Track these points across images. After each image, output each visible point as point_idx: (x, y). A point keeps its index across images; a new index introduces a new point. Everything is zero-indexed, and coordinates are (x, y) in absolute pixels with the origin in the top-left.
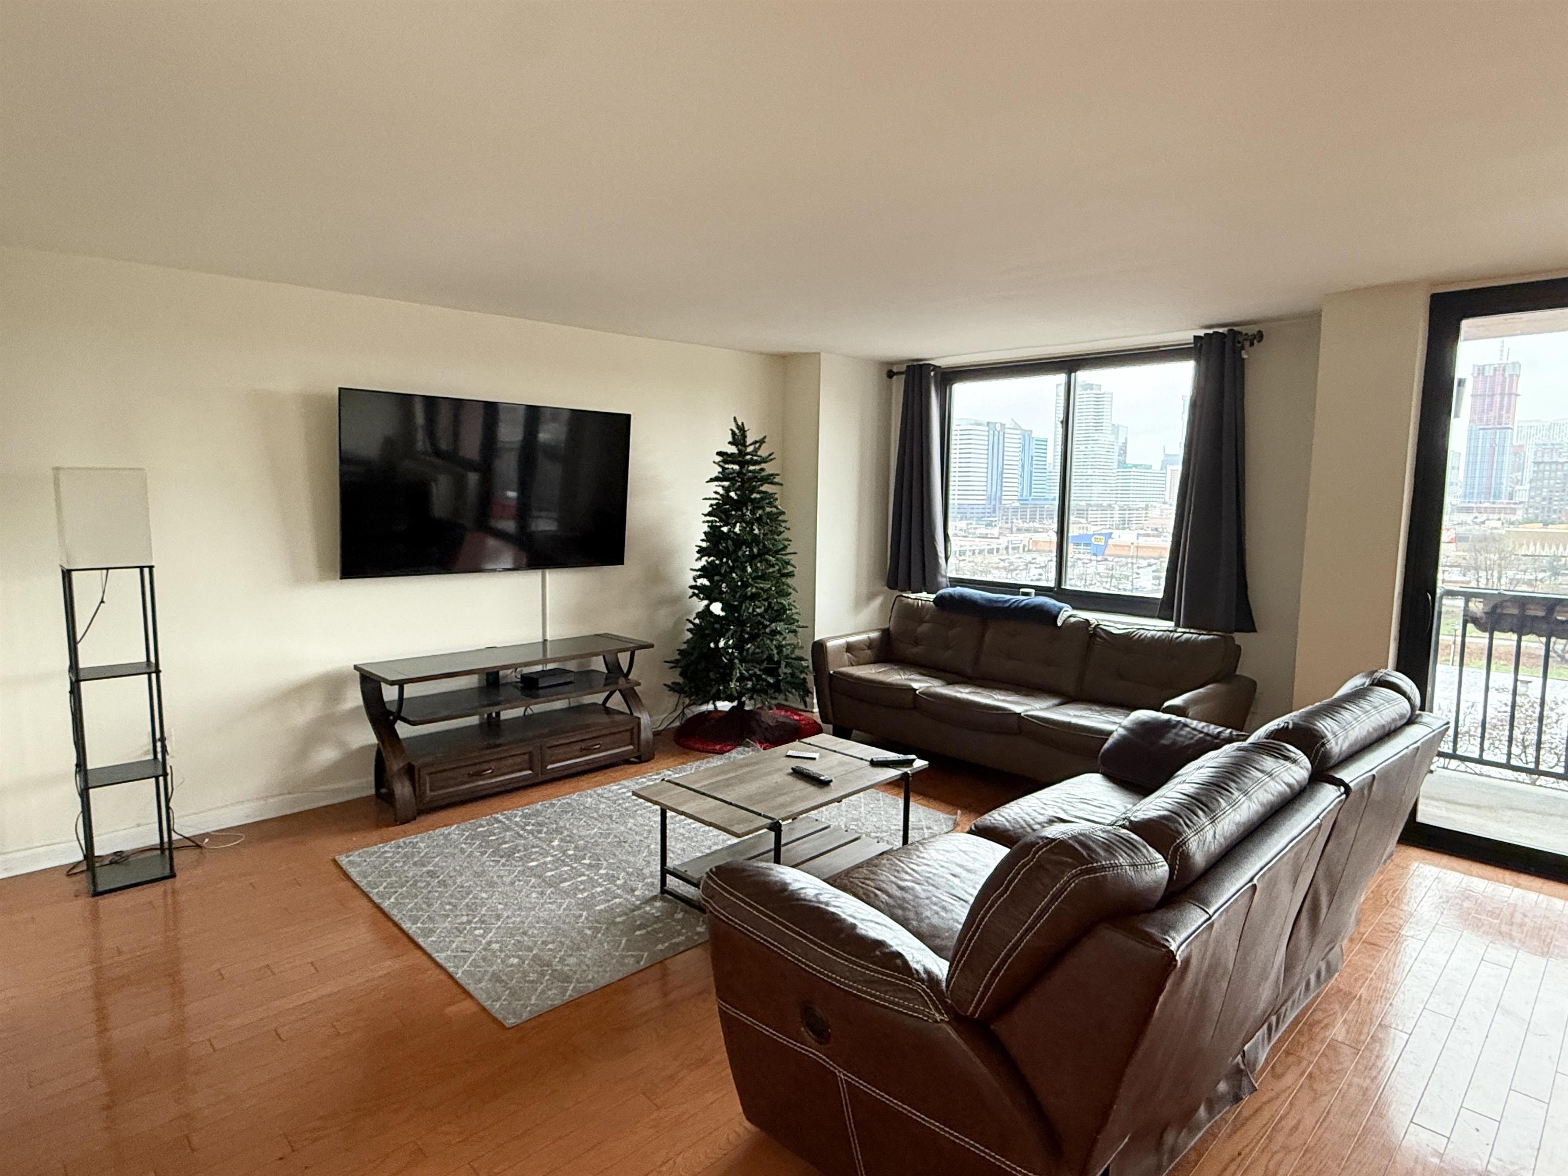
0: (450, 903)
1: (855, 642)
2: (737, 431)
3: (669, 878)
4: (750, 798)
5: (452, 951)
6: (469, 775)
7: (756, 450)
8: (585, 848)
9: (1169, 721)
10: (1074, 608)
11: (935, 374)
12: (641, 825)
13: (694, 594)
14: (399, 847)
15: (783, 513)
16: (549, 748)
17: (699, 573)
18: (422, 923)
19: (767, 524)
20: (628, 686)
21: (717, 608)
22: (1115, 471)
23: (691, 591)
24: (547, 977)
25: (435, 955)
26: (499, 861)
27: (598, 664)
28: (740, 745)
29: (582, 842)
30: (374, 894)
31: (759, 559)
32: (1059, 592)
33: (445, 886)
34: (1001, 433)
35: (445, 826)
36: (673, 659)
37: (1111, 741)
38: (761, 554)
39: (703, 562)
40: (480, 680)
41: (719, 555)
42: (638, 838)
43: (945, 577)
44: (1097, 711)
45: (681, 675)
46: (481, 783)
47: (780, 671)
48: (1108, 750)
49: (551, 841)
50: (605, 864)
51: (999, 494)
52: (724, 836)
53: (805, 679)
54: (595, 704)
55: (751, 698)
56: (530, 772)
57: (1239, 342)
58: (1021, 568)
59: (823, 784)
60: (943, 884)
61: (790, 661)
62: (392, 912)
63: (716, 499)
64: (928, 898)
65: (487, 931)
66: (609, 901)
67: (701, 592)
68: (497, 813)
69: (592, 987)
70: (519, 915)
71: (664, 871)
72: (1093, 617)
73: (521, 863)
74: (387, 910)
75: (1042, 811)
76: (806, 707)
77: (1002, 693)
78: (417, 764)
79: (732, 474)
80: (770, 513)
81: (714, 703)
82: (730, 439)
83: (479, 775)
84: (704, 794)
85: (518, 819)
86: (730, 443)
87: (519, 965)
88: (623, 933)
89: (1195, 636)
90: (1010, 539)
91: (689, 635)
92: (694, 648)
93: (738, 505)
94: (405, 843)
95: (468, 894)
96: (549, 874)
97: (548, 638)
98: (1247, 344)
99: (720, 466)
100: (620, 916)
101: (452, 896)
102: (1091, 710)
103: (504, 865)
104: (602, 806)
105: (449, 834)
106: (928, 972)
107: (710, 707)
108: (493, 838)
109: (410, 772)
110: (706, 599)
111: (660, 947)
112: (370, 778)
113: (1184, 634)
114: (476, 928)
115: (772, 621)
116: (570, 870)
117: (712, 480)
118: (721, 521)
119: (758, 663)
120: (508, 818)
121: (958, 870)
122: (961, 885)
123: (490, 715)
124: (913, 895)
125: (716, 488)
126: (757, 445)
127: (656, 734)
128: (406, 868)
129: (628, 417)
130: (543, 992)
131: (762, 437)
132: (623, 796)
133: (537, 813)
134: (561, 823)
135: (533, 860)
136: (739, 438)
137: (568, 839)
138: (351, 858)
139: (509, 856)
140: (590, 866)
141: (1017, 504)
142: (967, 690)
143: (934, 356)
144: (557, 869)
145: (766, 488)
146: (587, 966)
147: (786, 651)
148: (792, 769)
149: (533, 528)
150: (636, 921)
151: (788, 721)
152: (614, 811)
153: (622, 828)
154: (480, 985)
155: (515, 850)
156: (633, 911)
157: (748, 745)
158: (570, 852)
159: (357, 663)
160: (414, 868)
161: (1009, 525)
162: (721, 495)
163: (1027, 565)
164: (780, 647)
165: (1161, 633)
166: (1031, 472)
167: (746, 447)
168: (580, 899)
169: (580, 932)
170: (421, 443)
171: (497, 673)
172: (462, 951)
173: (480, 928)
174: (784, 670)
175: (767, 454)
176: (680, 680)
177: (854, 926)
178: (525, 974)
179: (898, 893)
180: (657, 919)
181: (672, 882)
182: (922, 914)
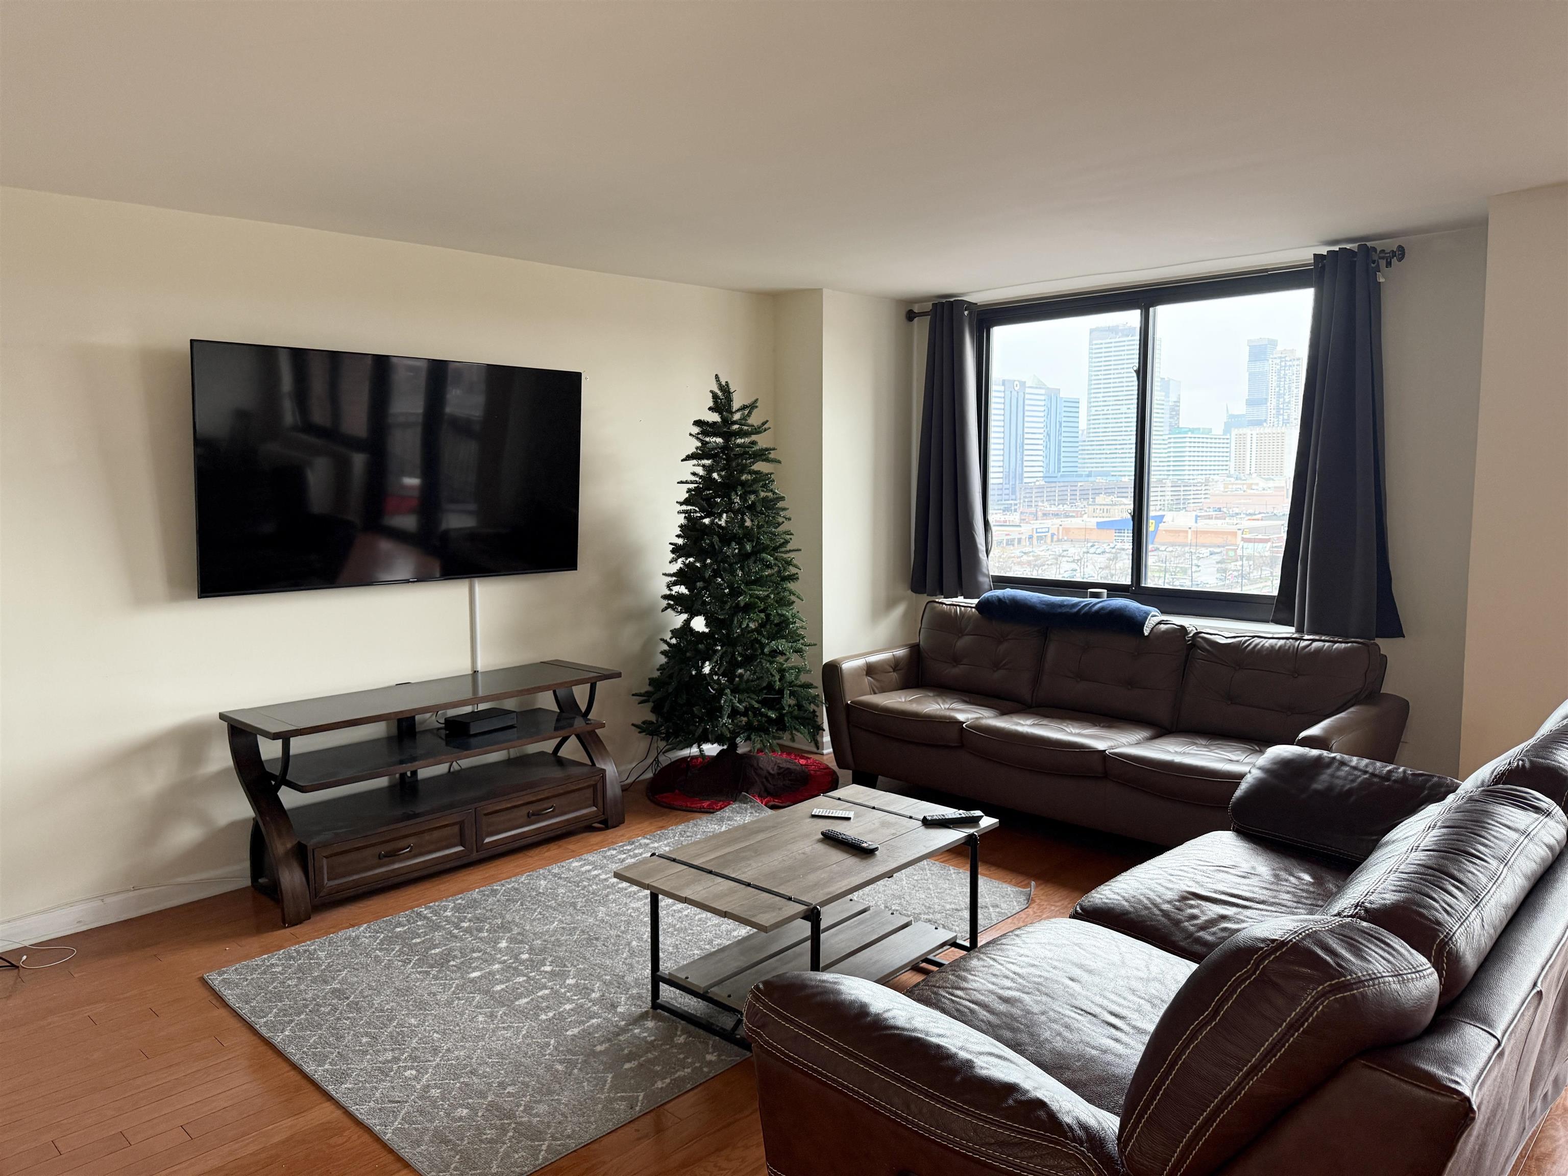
0: (367, 1034)
1: (878, 662)
2: (720, 394)
3: (663, 986)
4: (773, 875)
5: (376, 1101)
6: (380, 857)
7: (744, 418)
8: (543, 950)
9: (1319, 758)
10: (1163, 612)
11: (970, 314)
12: (617, 914)
13: (669, 606)
14: (291, 958)
15: (782, 499)
16: (486, 815)
17: (674, 578)
18: (330, 1063)
19: (763, 514)
20: (589, 728)
21: (699, 624)
22: (1166, 437)
23: (665, 603)
24: (511, 1134)
25: (353, 1109)
26: (428, 973)
27: (547, 701)
28: (735, 801)
29: (539, 942)
30: (260, 1024)
31: (753, 558)
32: (1136, 590)
33: (358, 1010)
34: (1021, 394)
35: (353, 926)
36: (643, 691)
37: (1244, 786)
38: (755, 552)
39: (679, 564)
40: (388, 726)
41: (701, 554)
42: (613, 933)
43: (988, 576)
44: (1205, 746)
45: (654, 710)
46: (396, 866)
47: (784, 702)
48: (1242, 799)
49: (496, 943)
50: (573, 970)
51: (1019, 469)
52: (728, 925)
53: (814, 711)
54: (542, 754)
55: (748, 738)
56: (461, 848)
57: (1374, 262)
58: (1049, 562)
59: (867, 853)
60: (1061, 993)
61: (796, 689)
62: (289, 1050)
63: (696, 482)
64: (1043, 1013)
65: (421, 1071)
66: (583, 1022)
67: (676, 602)
68: (419, 906)
69: (572, 1144)
70: (464, 1047)
71: (657, 979)
72: (1192, 623)
73: (459, 975)
74: (280, 1047)
75: (1170, 885)
76: (818, 748)
77: (1076, 725)
78: (311, 843)
79: (713, 449)
80: (765, 499)
81: (699, 747)
82: (711, 404)
83: (393, 855)
84: (710, 872)
85: (449, 914)
86: (710, 409)
87: (470, 1117)
88: (608, 1068)
89: (1327, 644)
90: (1035, 527)
91: (663, 660)
92: (671, 676)
93: (726, 488)
94: (298, 952)
95: (391, 1020)
96: (498, 988)
97: (480, 667)
98: (1383, 263)
99: (697, 438)
100: (601, 1043)
101: (368, 1024)
102: (1195, 744)
103: (436, 978)
104: (561, 890)
105: (357, 937)
106: (1085, 1127)
107: (694, 750)
108: (418, 940)
109: (301, 854)
110: (686, 613)
111: (659, 1084)
112: (245, 865)
113: (1312, 642)
114: (406, 1068)
115: (772, 637)
116: (526, 982)
117: (688, 458)
118: (701, 511)
119: (754, 692)
120: (435, 913)
121: (1077, 972)
122: (1084, 993)
123: (403, 775)
124: (1022, 1010)
125: (696, 468)
126: (746, 412)
127: (625, 789)
128: (302, 987)
129: (579, 375)
130: (507, 1155)
131: (753, 399)
132: (588, 875)
133: (474, 904)
134: (508, 917)
135: (474, 970)
136: (722, 401)
137: (520, 938)
138: (225, 976)
139: (442, 965)
140: (553, 974)
141: (1042, 482)
142: (1029, 722)
143: (966, 291)
144: (508, 981)
145: (759, 466)
146: (563, 1114)
147: (789, 677)
148: (823, 834)
149: (444, 526)
150: (623, 1050)
151: (792, 767)
152: (577, 897)
153: (591, 920)
154: (418, 1150)
155: (447, 956)
156: (618, 1035)
157: (744, 801)
158: (525, 956)
159: (223, 710)
160: (314, 986)
161: (1033, 509)
162: (701, 477)
163: (1057, 559)
164: (782, 671)
165: (1282, 642)
166: (1059, 441)
167: (732, 413)
168: (544, 1021)
169: (549, 1068)
170: (289, 415)
171: (414, 717)
172: (390, 1101)
173: (412, 1068)
174: (788, 701)
175: (760, 423)
176: (652, 718)
177: (969, 1064)
178: (479, 1131)
179: (1003, 1007)
180: (651, 1046)
181: (667, 993)
182: (1039, 1036)
